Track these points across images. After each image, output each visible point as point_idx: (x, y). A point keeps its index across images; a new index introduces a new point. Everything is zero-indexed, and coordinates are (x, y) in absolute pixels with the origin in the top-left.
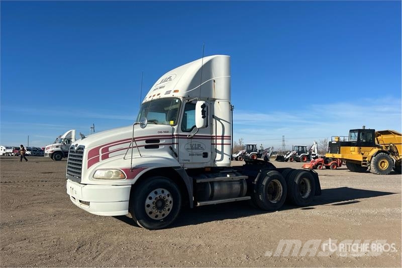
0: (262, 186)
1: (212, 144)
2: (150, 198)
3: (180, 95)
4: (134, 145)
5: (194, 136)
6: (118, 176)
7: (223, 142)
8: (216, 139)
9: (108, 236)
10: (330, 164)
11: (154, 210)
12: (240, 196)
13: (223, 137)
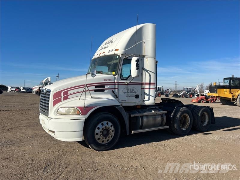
0: (177, 118)
1: (142, 89)
2: (99, 128)
3: (119, 53)
4: (87, 89)
5: (130, 83)
6: (75, 113)
7: (150, 87)
8: (145, 85)
9: (68, 156)
10: (209, 100)
11: (101, 137)
12: (161, 125)
13: (150, 84)
